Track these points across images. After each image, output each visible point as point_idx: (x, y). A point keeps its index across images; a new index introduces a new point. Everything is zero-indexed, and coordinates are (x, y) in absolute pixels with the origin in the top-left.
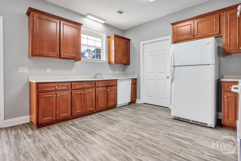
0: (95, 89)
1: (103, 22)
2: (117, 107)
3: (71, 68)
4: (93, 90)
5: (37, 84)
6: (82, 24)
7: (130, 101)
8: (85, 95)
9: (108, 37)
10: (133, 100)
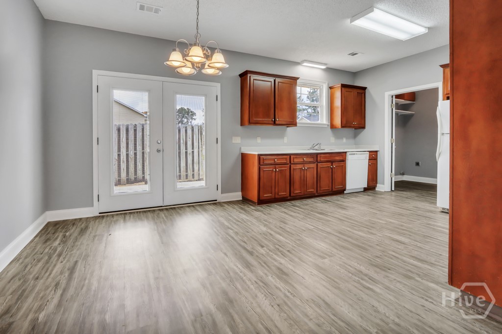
0: (317, 165)
1: (324, 67)
2: (345, 192)
3: (282, 136)
4: (314, 165)
5: (259, 156)
6: (298, 78)
7: (366, 186)
8: (305, 172)
9: (330, 87)
10: (371, 184)
